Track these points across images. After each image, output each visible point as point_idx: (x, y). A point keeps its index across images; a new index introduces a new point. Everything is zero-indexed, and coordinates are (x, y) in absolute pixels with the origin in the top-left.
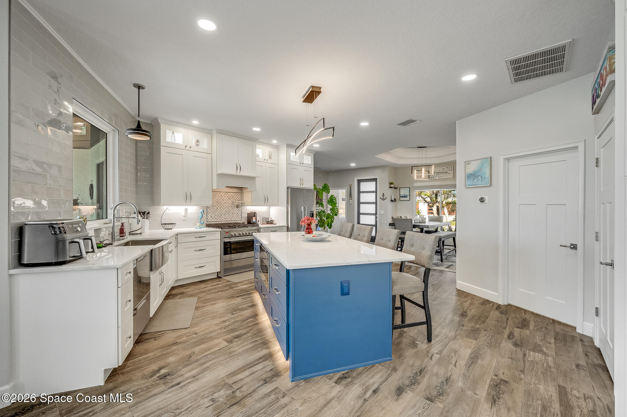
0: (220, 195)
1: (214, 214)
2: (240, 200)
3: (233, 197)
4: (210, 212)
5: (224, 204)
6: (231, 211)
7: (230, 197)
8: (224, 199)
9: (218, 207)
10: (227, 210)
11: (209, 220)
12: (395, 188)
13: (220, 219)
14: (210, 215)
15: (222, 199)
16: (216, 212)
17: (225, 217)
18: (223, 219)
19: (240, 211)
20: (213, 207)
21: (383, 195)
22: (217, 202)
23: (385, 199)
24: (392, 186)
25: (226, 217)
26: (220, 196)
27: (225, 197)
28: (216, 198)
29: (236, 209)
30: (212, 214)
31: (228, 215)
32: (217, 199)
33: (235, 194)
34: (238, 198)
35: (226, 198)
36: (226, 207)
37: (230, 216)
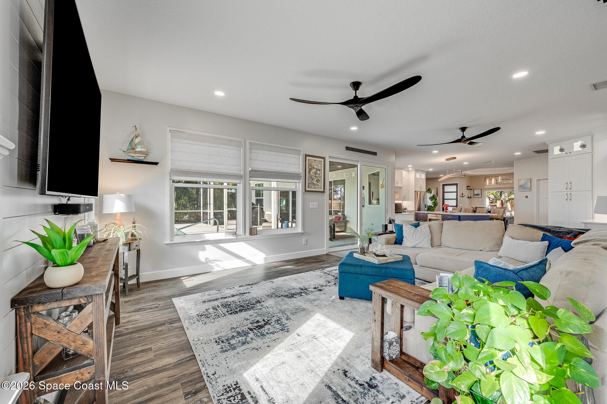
12: (470, 189)
21: (462, 194)
23: (464, 197)
24: (469, 188)
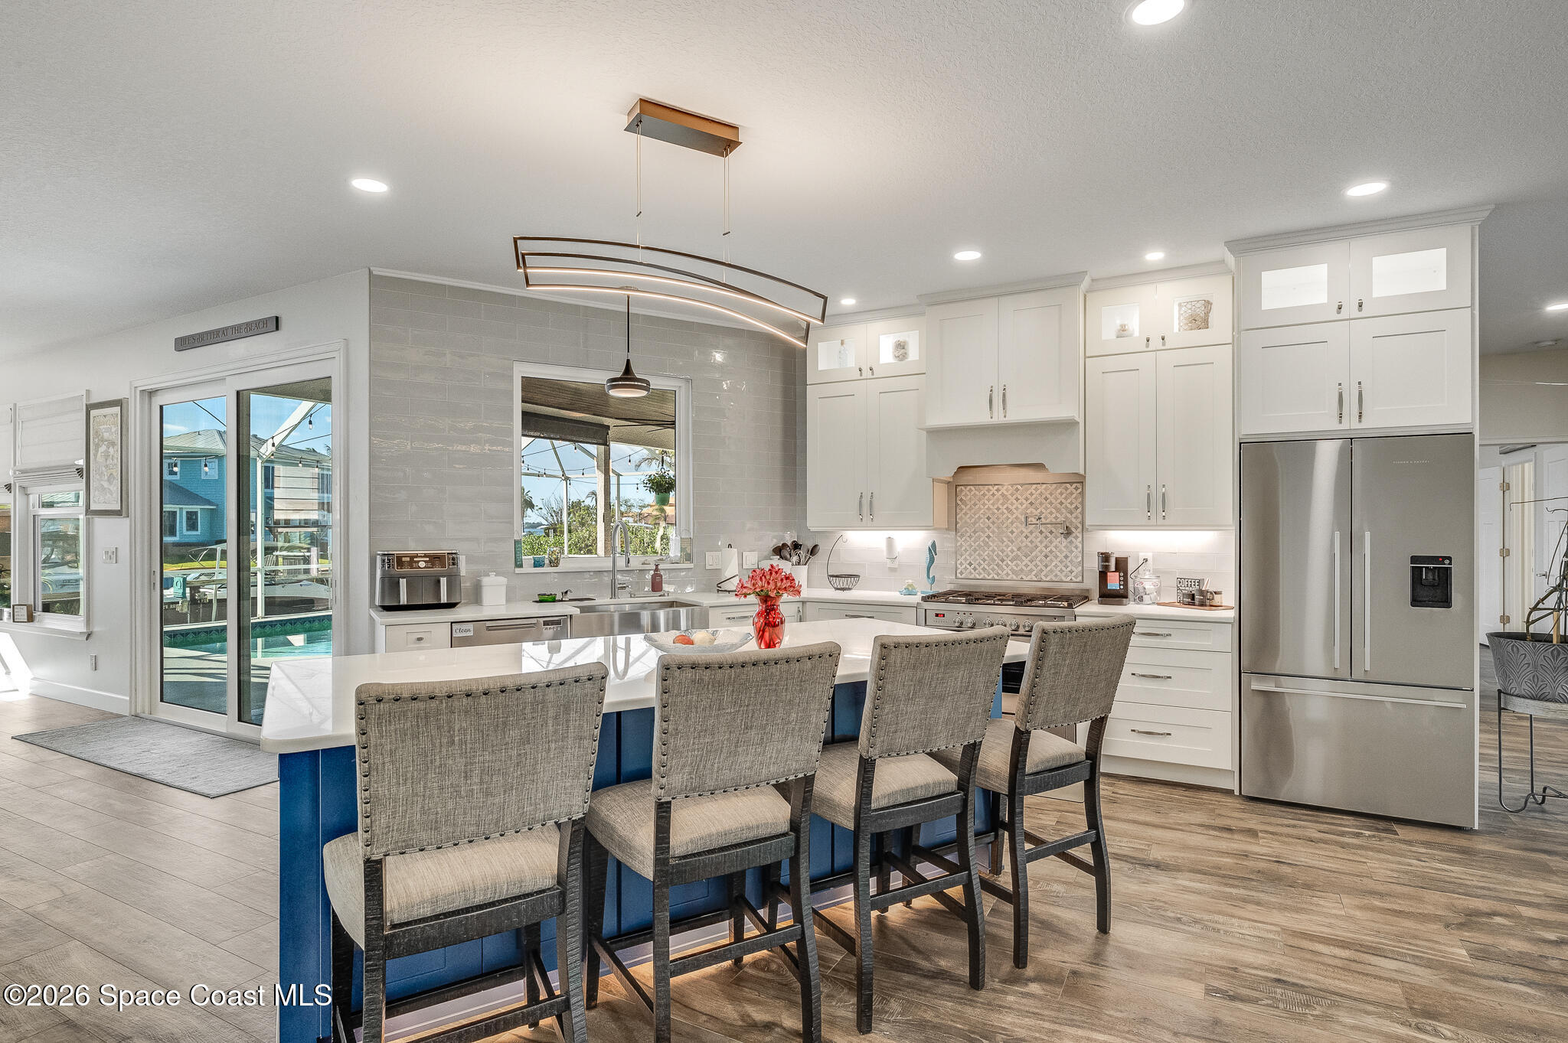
0: (998, 494)
1: (979, 555)
2: (1076, 508)
3: (1046, 499)
4: (966, 550)
5: (1012, 523)
6: (1041, 547)
7: (1036, 499)
8: (1013, 508)
9: (993, 532)
10: (1024, 544)
11: (961, 573)
13: (1000, 572)
14: (966, 559)
15: (1005, 506)
16: (984, 551)
17: (1017, 565)
18: (1008, 574)
19: (1076, 547)
20: (975, 532)
22: (989, 518)
25: (1022, 566)
26: (998, 500)
27: (1017, 499)
28: (984, 504)
29: (1060, 542)
30: (970, 555)
31: (1026, 561)
32: (989, 509)
33: (1056, 489)
34: (1066, 503)
35: (1022, 504)
36: (1022, 532)
37: (1036, 566)
